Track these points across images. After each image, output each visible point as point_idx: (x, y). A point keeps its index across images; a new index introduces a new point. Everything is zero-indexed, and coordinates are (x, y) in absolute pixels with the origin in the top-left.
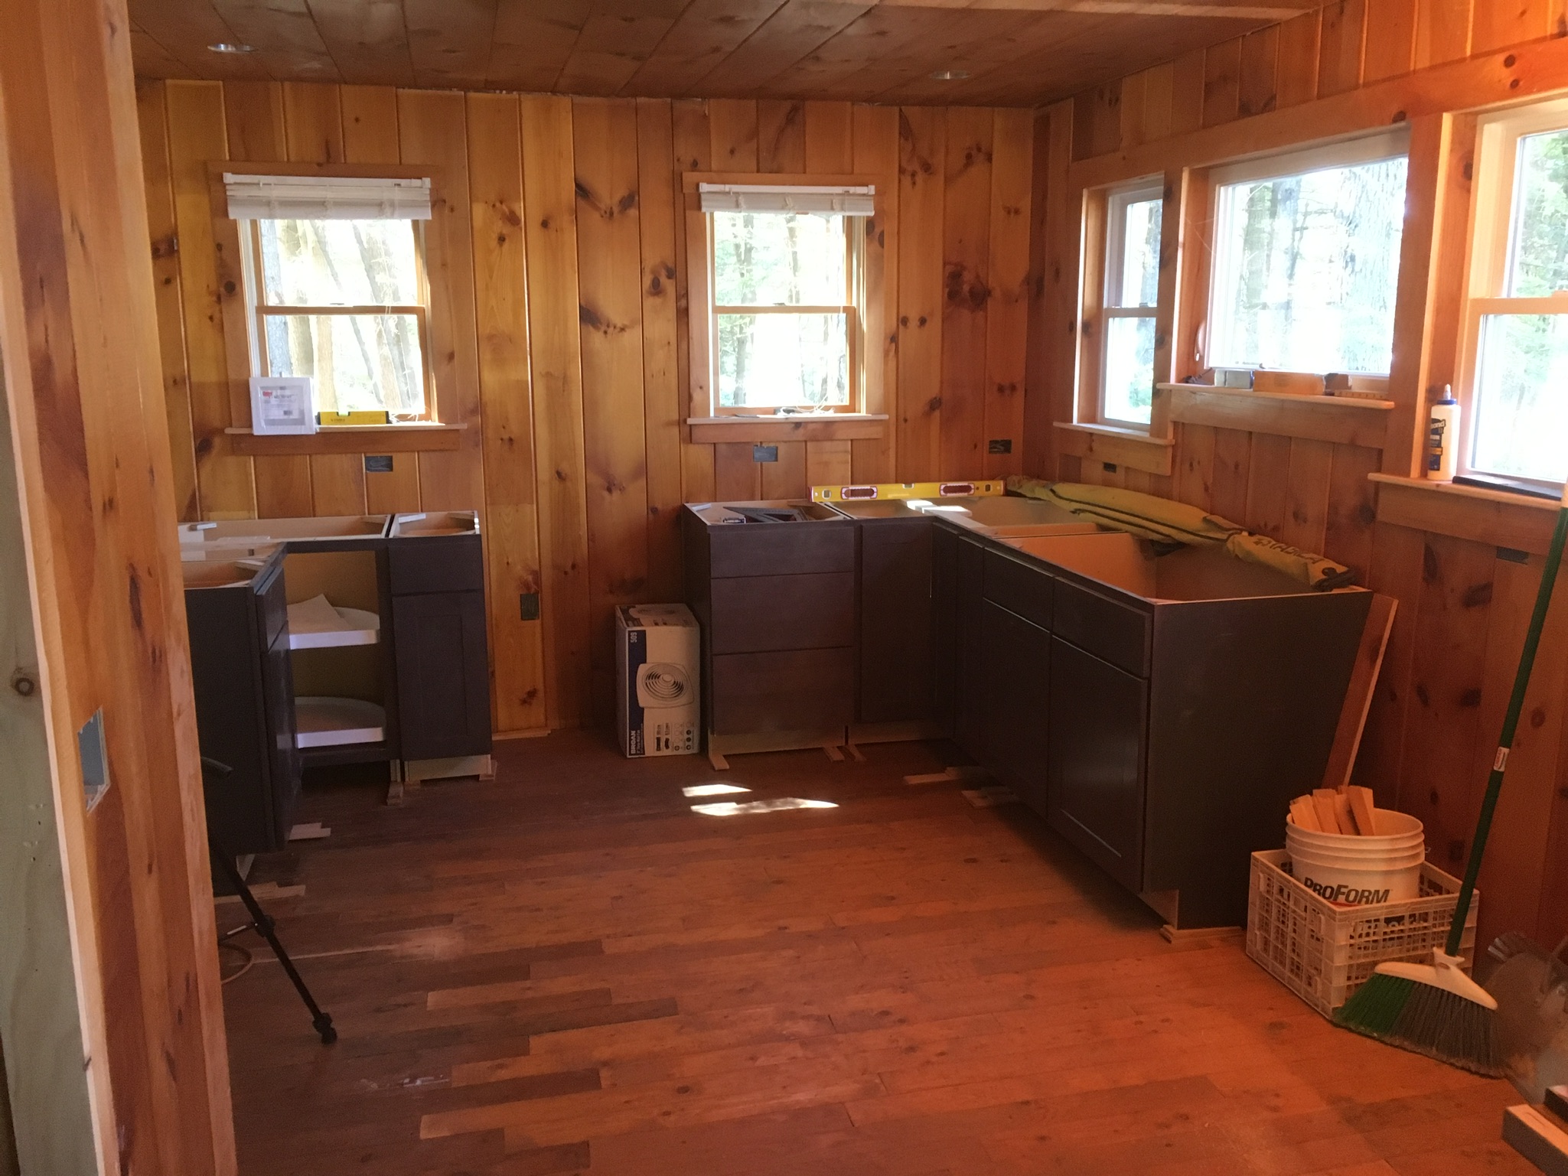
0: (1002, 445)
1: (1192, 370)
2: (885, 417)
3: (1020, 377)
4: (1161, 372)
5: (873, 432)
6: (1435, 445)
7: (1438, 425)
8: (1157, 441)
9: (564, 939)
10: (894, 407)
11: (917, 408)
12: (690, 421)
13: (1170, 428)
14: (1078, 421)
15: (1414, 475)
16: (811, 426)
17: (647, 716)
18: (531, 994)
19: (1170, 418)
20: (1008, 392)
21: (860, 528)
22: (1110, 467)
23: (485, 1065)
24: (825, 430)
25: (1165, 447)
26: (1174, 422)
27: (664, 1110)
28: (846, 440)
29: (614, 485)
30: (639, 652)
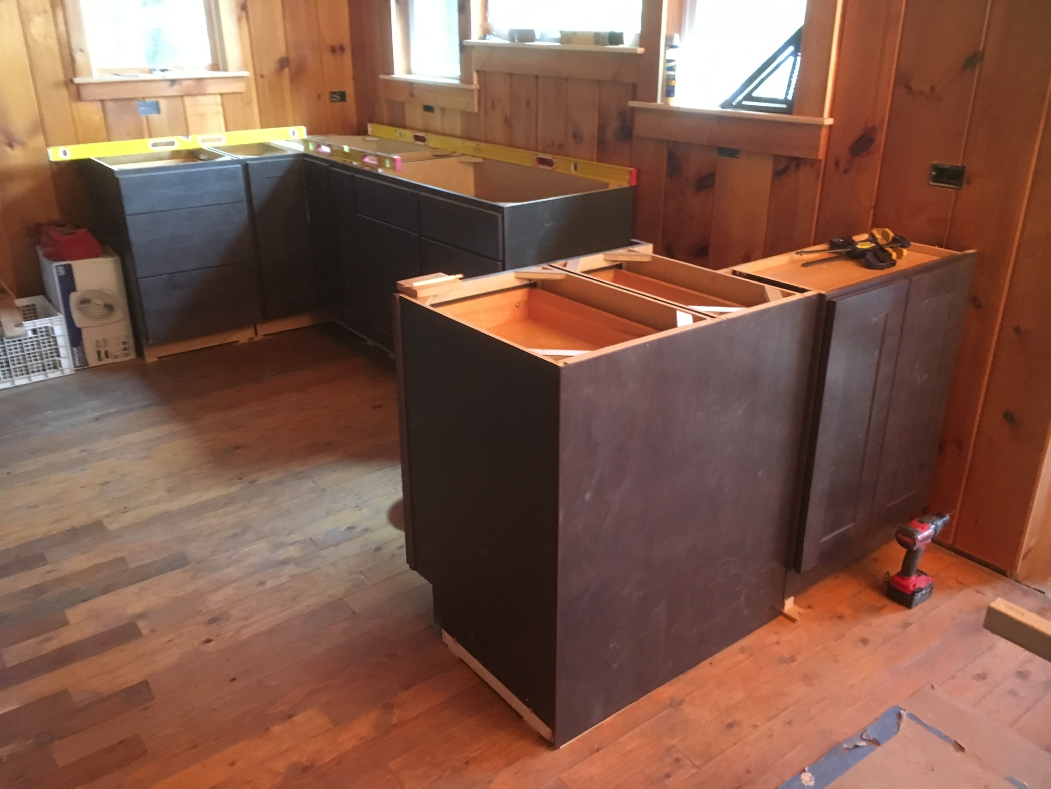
0: (339, 95)
1: (486, 32)
2: (246, 74)
3: (346, 40)
4: (464, 31)
5: (239, 87)
6: (669, 80)
7: (672, 64)
8: (467, 86)
9: (66, 525)
10: (251, 66)
11: (269, 67)
12: (77, 80)
13: (475, 76)
14: (399, 73)
15: (659, 101)
16: (185, 83)
17: (85, 335)
18: (53, 576)
19: (474, 68)
20: (338, 52)
21: (246, 166)
22: (428, 109)
23: (33, 641)
24: (198, 86)
25: (472, 91)
26: (478, 72)
27: (204, 639)
28: (215, 94)
29: (14, 140)
30: (68, 283)
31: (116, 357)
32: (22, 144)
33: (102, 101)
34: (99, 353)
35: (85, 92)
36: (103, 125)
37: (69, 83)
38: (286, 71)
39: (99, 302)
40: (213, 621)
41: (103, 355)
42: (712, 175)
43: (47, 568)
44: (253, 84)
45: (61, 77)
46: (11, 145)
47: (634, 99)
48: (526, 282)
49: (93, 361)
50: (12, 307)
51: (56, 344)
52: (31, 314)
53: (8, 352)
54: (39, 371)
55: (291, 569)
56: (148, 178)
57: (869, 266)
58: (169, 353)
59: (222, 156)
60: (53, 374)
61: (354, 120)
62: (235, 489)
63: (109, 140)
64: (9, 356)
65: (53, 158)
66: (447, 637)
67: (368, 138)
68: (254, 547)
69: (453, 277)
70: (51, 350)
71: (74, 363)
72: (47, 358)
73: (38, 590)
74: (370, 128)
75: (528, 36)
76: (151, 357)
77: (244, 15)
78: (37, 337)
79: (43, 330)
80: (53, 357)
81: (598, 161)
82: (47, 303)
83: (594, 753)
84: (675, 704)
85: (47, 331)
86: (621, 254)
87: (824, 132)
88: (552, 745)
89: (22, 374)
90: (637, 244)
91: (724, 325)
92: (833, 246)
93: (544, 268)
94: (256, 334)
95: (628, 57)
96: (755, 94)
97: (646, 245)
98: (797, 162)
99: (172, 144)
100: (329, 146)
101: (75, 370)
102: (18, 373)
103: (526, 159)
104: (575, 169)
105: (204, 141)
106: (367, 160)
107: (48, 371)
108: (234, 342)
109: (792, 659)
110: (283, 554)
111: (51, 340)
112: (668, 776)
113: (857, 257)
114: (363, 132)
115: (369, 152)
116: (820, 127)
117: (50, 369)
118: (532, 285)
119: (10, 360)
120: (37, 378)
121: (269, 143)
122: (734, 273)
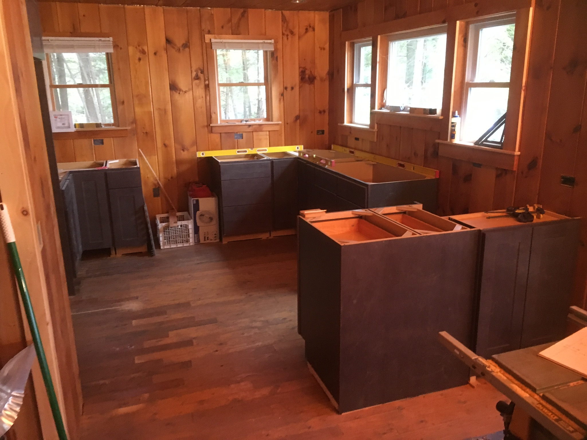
0: (321, 132)
1: (382, 106)
2: (280, 122)
3: (327, 108)
4: (373, 106)
5: (276, 128)
6: (453, 131)
7: (454, 124)
8: (372, 130)
9: (177, 302)
10: (283, 119)
11: (291, 119)
12: (211, 125)
13: (376, 126)
14: (346, 123)
15: (449, 140)
16: (254, 126)
17: (201, 229)
18: (168, 319)
19: (375, 121)
20: (323, 113)
21: (272, 162)
22: (357, 139)
23: (155, 341)
24: (259, 128)
25: (374, 132)
26: (377, 123)
27: (215, 350)
28: (267, 131)
29: (185, 148)
30: (197, 207)
31: (211, 240)
32: (188, 150)
33: (220, 133)
34: (205, 237)
35: (214, 129)
36: (220, 143)
37: (208, 126)
38: (298, 121)
39: (207, 216)
40: (221, 344)
41: (206, 238)
42: (471, 175)
43: (166, 316)
44: (283, 126)
45: (206, 124)
46: (183, 150)
47: (439, 139)
48: (357, 216)
49: (202, 241)
50: (174, 215)
51: (189, 232)
52: (182, 219)
53: (170, 233)
54: (181, 243)
55: (257, 331)
56: (232, 165)
57: (519, 221)
58: (232, 240)
59: (264, 157)
60: (186, 245)
61: (327, 143)
62: (243, 297)
63: (221, 150)
64: (170, 235)
65: (198, 156)
66: (309, 366)
67: (331, 151)
68: (243, 320)
69: (322, 211)
70: (187, 234)
71: (195, 241)
72: (185, 237)
73: (162, 323)
74: (332, 146)
75: (398, 109)
76: (225, 241)
77: (282, 97)
78: (182, 228)
79: (185, 226)
80: (187, 237)
81: (424, 166)
82: (188, 215)
83: (356, 419)
84: (400, 409)
85: (186, 226)
86: (405, 207)
87: (516, 158)
88: (339, 412)
89: (174, 243)
90: (415, 203)
91: (424, 238)
92: (508, 210)
93: (366, 210)
94: (270, 236)
95: (436, 120)
96: (489, 139)
97: (419, 204)
98: (506, 171)
99: (246, 151)
100: (308, 154)
101: (195, 244)
102: (173, 243)
103: (394, 163)
104: (414, 169)
105: (258, 151)
106: (322, 161)
107: (184, 243)
108: (259, 238)
109: (465, 402)
110: (254, 324)
111: (187, 230)
112: (384, 434)
113: (515, 216)
114: (329, 148)
115: (322, 158)
116: (513, 156)
117: (185, 242)
118: (360, 217)
119: (170, 237)
120: (180, 245)
121: (286, 152)
122: (449, 219)
